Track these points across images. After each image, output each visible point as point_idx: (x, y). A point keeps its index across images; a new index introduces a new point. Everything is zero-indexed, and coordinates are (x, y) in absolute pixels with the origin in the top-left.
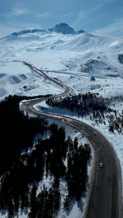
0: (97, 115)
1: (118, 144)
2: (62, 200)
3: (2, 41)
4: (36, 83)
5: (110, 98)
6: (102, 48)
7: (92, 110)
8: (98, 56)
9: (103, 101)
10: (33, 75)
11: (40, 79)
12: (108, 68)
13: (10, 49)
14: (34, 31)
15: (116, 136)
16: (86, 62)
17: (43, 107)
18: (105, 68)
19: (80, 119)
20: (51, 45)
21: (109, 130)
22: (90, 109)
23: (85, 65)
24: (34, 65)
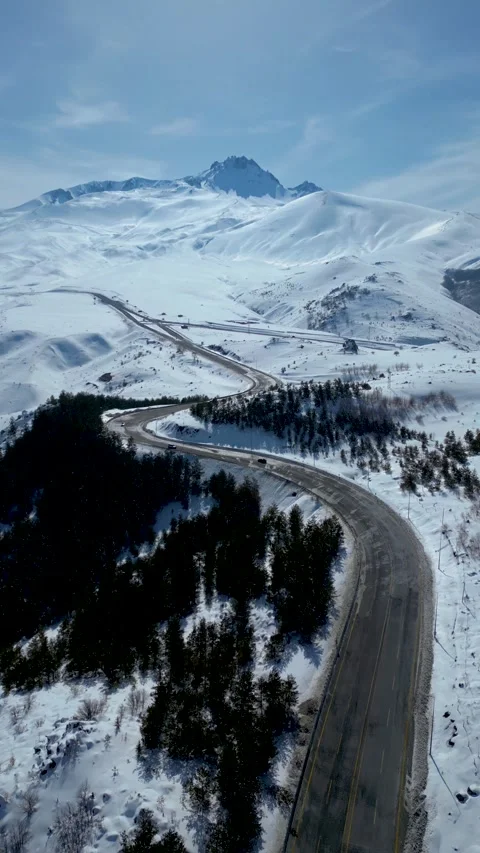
0: (363, 448)
1: (428, 520)
2: (260, 648)
3: (8, 219)
4: (146, 363)
5: (407, 397)
6: (385, 245)
7: (346, 433)
8: (371, 274)
9: (385, 406)
10: (134, 336)
11: (161, 349)
12: (405, 314)
13: (40, 249)
14: (129, 185)
15: (421, 500)
16: (325, 295)
17: (183, 428)
18: (396, 316)
19: (309, 460)
20: (195, 235)
21: (402, 486)
22: (340, 431)
23: (323, 305)
24: (133, 302)
